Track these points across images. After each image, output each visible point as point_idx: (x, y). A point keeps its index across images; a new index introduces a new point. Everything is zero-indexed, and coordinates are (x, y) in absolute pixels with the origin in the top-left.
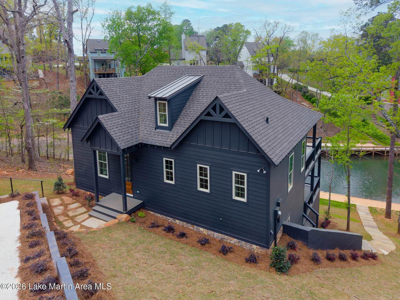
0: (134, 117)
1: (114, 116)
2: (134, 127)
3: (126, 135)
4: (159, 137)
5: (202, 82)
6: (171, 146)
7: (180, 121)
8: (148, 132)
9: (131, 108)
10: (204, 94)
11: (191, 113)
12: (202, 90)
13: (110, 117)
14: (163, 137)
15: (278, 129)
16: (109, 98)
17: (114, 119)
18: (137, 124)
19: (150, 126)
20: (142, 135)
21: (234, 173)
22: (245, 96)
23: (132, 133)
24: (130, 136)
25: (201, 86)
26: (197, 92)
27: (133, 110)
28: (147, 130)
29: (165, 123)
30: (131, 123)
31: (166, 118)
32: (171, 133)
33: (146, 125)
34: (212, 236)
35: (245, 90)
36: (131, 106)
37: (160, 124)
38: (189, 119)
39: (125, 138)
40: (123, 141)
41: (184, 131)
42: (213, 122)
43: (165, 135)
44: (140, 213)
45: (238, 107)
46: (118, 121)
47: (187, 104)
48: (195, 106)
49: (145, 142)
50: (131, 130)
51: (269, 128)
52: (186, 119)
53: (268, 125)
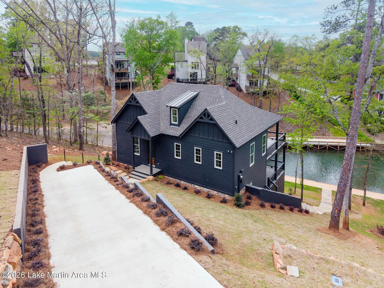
0: (157, 117)
1: (146, 117)
2: (157, 124)
3: (152, 129)
4: (173, 130)
5: (199, 96)
6: (179, 136)
7: (185, 121)
8: (166, 127)
9: (155, 112)
10: (200, 104)
11: (192, 116)
12: (199, 101)
13: (144, 118)
14: (174, 130)
15: (243, 128)
16: (142, 105)
17: (146, 119)
18: (158, 122)
19: (167, 123)
20: (162, 129)
21: (215, 152)
22: (224, 107)
23: (156, 127)
24: (155, 129)
25: (198, 99)
26: (196, 102)
27: (156, 113)
28: (165, 126)
29: (176, 122)
30: (155, 121)
31: (176, 119)
32: (180, 128)
33: (164, 122)
34: (203, 190)
35: (224, 103)
36: (155, 110)
37: (172, 122)
38: (190, 120)
39: (152, 131)
40: (152, 132)
41: (187, 127)
42: (204, 123)
43: (175, 129)
44: (160, 177)
45: (218, 114)
46: (148, 120)
47: (189, 110)
48: (194, 112)
49: (164, 133)
50: (155, 126)
51: (237, 126)
52: (188, 120)
53: (236, 125)
